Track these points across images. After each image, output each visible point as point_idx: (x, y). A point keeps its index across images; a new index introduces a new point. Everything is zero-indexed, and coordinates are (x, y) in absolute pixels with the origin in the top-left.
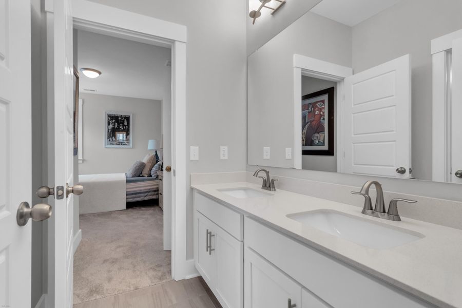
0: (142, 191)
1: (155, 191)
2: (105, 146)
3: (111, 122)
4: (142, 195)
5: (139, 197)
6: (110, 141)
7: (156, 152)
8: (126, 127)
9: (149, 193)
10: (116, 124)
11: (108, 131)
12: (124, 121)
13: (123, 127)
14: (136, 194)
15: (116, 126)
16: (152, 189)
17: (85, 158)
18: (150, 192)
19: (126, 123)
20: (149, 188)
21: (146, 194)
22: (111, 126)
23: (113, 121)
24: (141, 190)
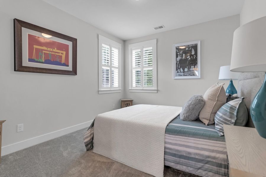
0: (193, 156)
1: (220, 165)
2: (174, 77)
3: (178, 54)
4: (192, 163)
5: (187, 165)
6: (178, 72)
7: (231, 81)
8: (193, 57)
9: (207, 166)
10: (184, 55)
11: (177, 63)
12: (191, 50)
13: (191, 57)
14: (181, 157)
15: (184, 57)
16: (214, 158)
17: (159, 89)
18: (207, 162)
19: (193, 53)
20: (206, 153)
21: (200, 165)
22: (179, 58)
23: (181, 53)
24: (189, 153)
